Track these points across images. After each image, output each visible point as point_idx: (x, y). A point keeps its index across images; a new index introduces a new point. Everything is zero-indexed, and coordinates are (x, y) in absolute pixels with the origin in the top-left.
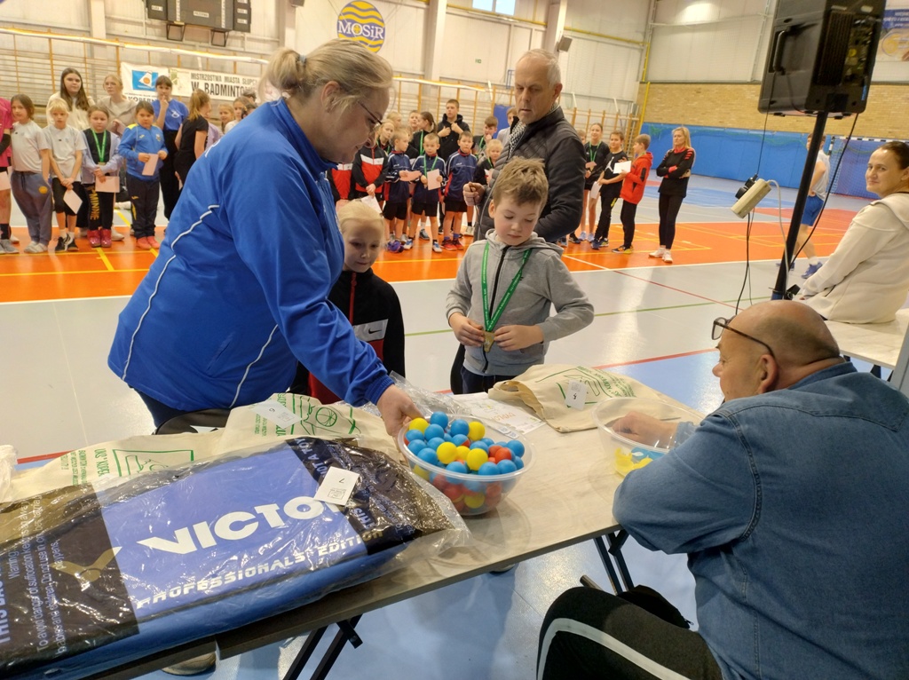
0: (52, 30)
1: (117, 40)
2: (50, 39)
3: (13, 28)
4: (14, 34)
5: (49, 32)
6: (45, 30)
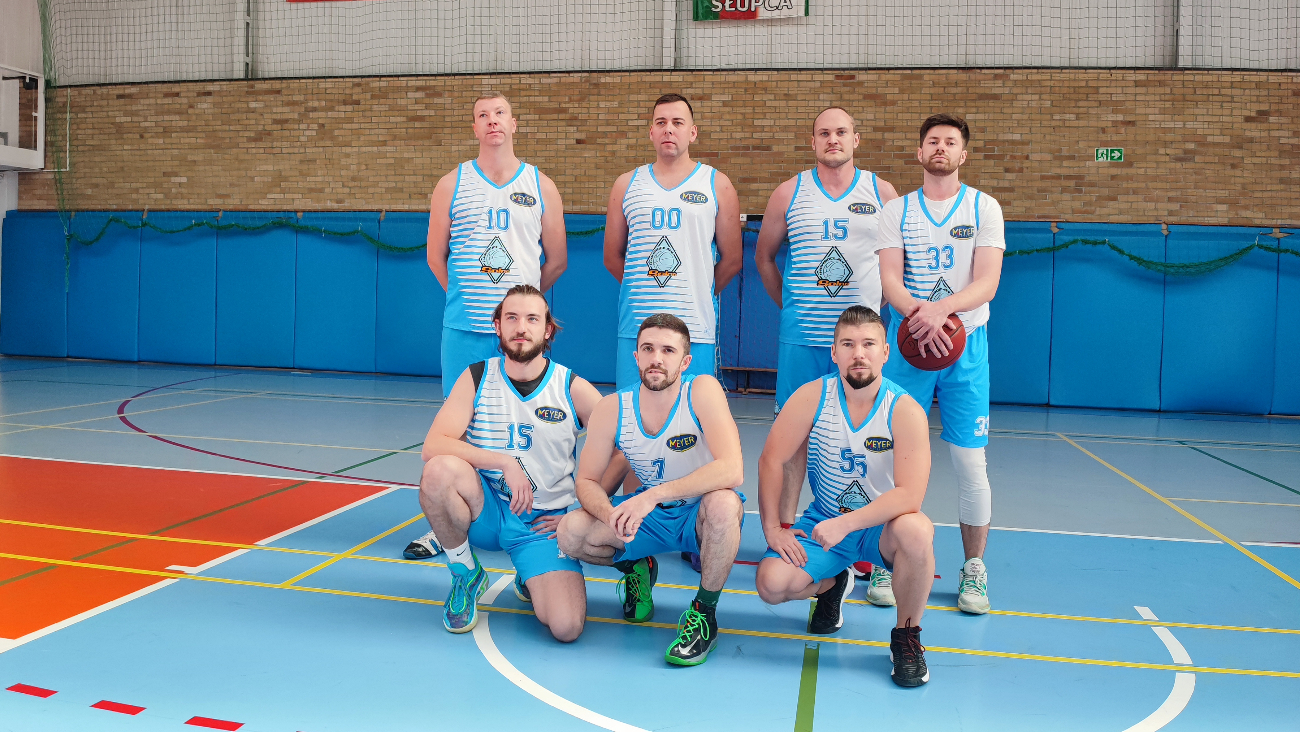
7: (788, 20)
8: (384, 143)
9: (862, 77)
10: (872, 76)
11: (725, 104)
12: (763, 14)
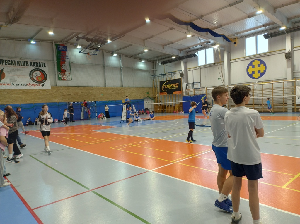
0: (274, 81)
1: (295, 79)
2: (272, 84)
3: (262, 83)
4: (262, 85)
5: (272, 82)
6: (271, 81)
7: (70, 81)
8: (19, 95)
9: (79, 87)
10: (81, 87)
11: (65, 90)
12: (67, 80)
